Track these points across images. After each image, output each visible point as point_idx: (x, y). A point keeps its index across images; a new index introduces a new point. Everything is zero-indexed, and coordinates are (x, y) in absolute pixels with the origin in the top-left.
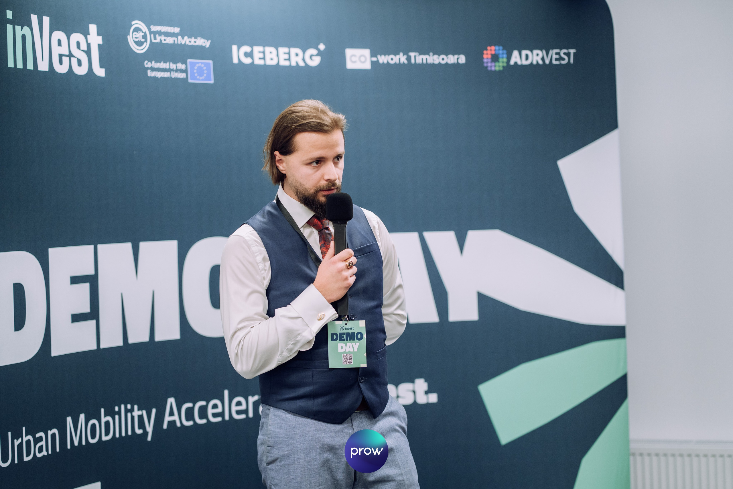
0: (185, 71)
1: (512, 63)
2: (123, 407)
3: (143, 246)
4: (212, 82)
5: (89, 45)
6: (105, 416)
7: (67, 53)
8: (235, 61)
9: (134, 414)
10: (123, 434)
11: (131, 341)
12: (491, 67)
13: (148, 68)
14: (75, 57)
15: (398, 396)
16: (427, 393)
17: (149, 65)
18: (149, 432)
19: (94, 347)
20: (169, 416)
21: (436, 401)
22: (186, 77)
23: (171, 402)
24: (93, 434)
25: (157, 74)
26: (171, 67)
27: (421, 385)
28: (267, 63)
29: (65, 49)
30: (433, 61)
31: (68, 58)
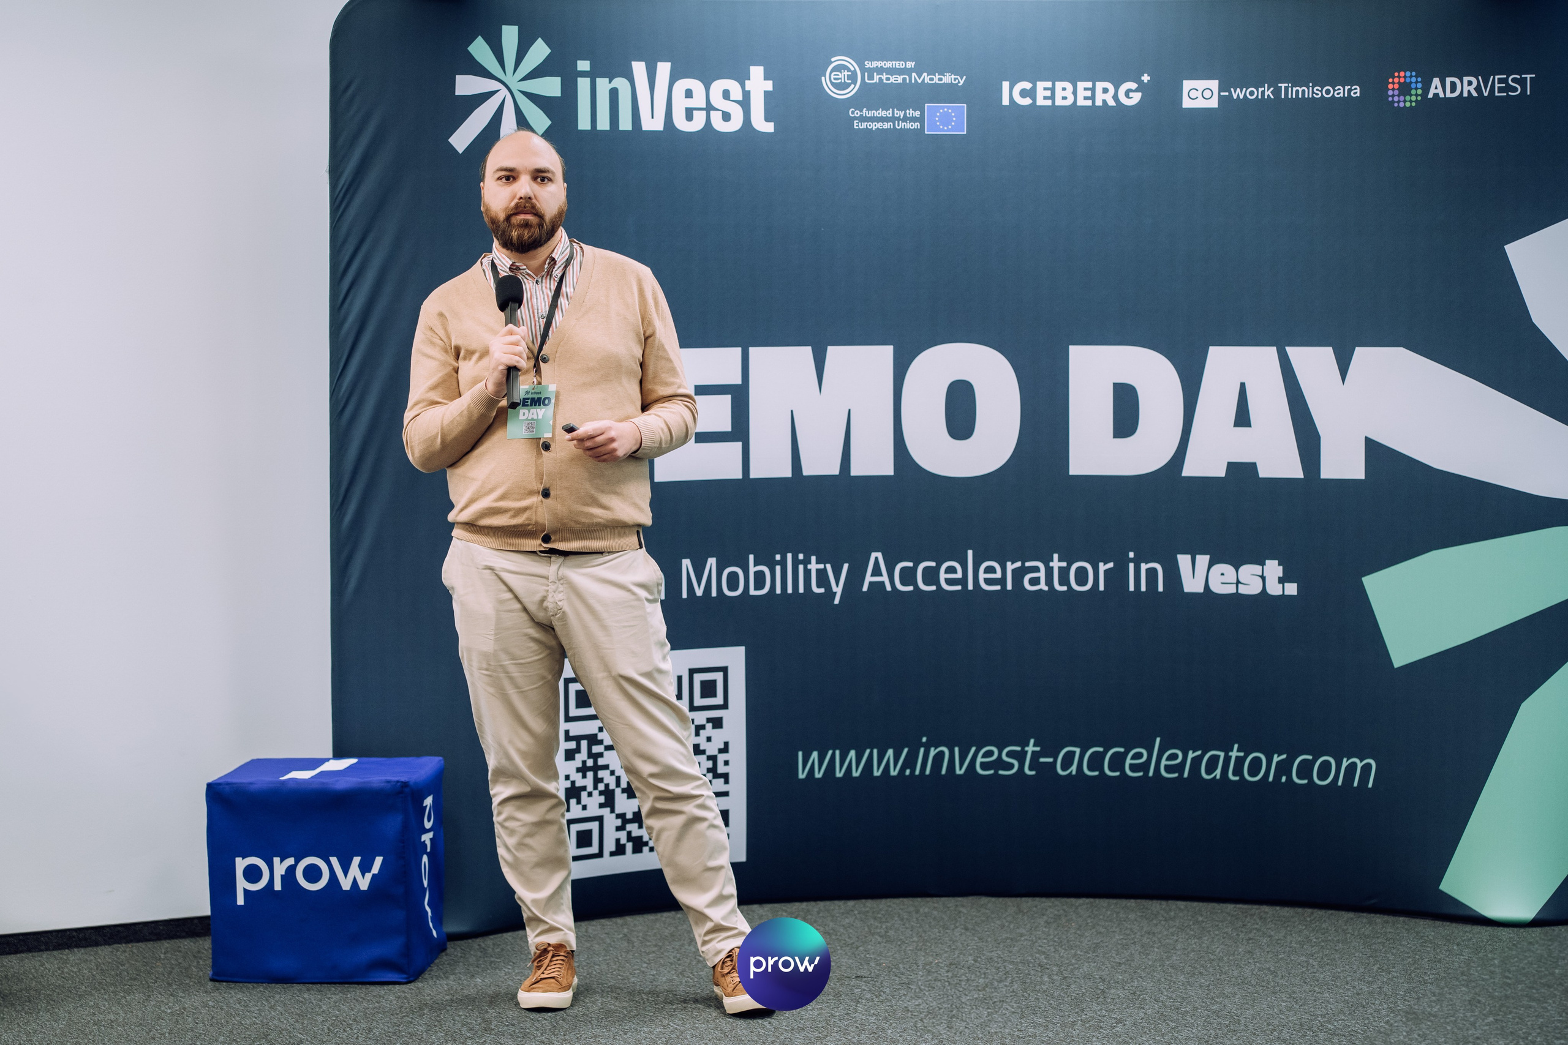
0: (920, 120)
1: (1430, 96)
2: (789, 556)
3: (832, 351)
4: (965, 133)
5: (747, 95)
6: (755, 566)
7: (704, 106)
8: (1006, 102)
9: (809, 567)
10: (790, 590)
11: (807, 471)
12: (1399, 102)
13: (855, 118)
14: (720, 110)
15: (1238, 582)
16: (1282, 581)
17: (857, 114)
18: (836, 593)
19: (739, 475)
20: (873, 575)
21: (1295, 593)
22: (919, 127)
23: (876, 559)
24: (733, 585)
25: (870, 125)
26: (896, 115)
27: (1273, 569)
28: (1057, 104)
29: (699, 100)
30: (1312, 95)
31: (705, 112)
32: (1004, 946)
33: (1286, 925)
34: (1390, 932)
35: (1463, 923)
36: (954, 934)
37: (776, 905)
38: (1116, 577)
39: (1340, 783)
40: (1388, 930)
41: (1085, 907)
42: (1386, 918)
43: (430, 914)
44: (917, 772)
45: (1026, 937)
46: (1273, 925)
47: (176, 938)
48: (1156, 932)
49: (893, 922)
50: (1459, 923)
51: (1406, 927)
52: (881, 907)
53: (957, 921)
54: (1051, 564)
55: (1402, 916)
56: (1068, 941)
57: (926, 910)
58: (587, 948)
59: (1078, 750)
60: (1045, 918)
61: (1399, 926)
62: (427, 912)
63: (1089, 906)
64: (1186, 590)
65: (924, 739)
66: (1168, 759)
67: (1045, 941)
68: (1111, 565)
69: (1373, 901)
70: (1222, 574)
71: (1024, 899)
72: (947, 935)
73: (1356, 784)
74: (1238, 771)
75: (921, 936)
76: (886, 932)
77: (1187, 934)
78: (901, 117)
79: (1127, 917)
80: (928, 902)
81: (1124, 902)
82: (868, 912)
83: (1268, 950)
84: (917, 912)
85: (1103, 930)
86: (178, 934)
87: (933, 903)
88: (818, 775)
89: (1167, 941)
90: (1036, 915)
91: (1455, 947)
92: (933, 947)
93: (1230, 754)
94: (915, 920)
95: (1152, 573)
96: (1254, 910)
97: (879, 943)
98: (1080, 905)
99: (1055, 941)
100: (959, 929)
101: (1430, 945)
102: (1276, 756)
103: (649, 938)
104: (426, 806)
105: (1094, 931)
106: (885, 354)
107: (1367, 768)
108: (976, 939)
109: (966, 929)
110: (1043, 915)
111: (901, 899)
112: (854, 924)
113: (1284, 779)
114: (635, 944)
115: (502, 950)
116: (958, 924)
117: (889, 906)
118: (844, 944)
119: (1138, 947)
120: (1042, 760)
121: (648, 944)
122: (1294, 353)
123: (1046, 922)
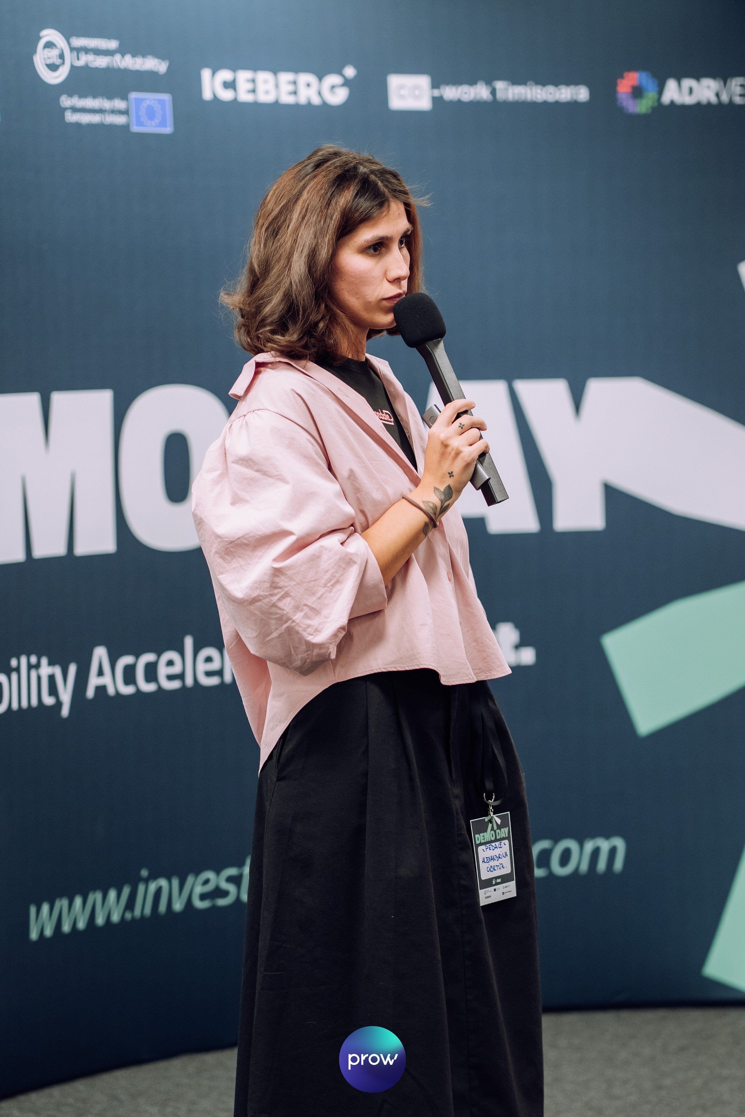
0: (125, 112)
1: (665, 100)
2: (23, 659)
4: (170, 131)
8: (207, 95)
9: (41, 672)
10: (24, 705)
11: (38, 554)
12: (630, 106)
13: (66, 108)
16: (516, 647)
17: (69, 102)
18: (64, 703)
20: (97, 677)
21: (532, 660)
22: (127, 122)
23: (100, 654)
25: (80, 118)
26: (103, 106)
27: (508, 633)
28: (259, 99)
30: (534, 97)
44: (137, 914)
65: (144, 873)
73: (600, 871)
78: (108, 109)
88: (48, 933)
106: (105, 401)
107: (613, 850)
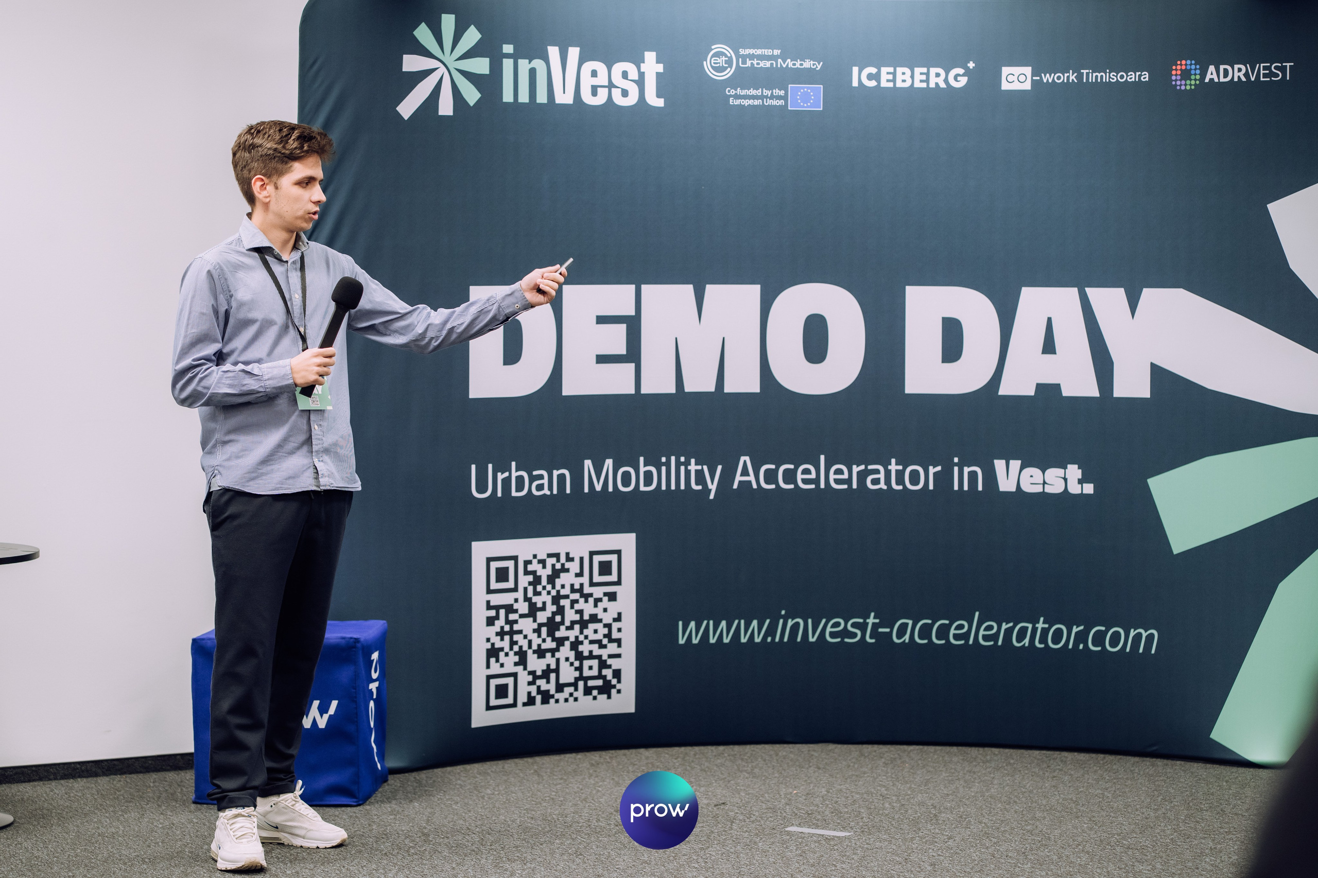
0: (784, 98)
1: (1207, 80)
3: (710, 289)
4: (821, 109)
5: (641, 74)
6: (645, 466)
7: (607, 84)
8: (855, 83)
11: (687, 389)
12: (1181, 85)
13: (731, 96)
14: (620, 88)
15: (1044, 483)
16: (1081, 482)
17: (733, 92)
18: (711, 490)
19: (631, 390)
20: (742, 475)
21: (1091, 492)
22: (783, 104)
23: (745, 462)
24: (626, 482)
25: (743, 102)
26: (764, 94)
27: (1074, 472)
28: (898, 85)
29: (602, 79)
30: (1109, 80)
31: (607, 89)
32: (851, 781)
33: (1083, 766)
34: (1170, 772)
35: (1230, 766)
36: (808, 772)
37: (660, 750)
38: (944, 479)
39: (1128, 650)
40: (1168, 771)
41: (915, 752)
42: (1165, 761)
43: (375, 750)
44: (777, 640)
45: (869, 774)
46: (1073, 767)
47: (162, 771)
48: (976, 771)
49: (757, 762)
50: (1227, 765)
51: (1183, 768)
52: (747, 751)
53: (810, 762)
54: (890, 467)
55: (1179, 760)
56: (904, 778)
57: (784, 753)
58: (504, 780)
59: (910, 622)
60: (883, 760)
61: (1178, 768)
62: (373, 749)
63: (919, 751)
64: (1002, 488)
65: (783, 612)
66: (985, 630)
67: (884, 777)
68: (939, 468)
69: (1155, 748)
70: (1031, 476)
71: (864, 746)
72: (803, 772)
73: (1141, 651)
74: (1043, 639)
75: (781, 773)
76: (752, 770)
77: (1003, 773)
78: (769, 96)
79: (951, 760)
80: (785, 748)
81: (948, 749)
82: (736, 755)
83: (1070, 785)
84: (777, 755)
85: (932, 769)
86: (164, 767)
87: (790, 748)
88: (695, 641)
89: (986, 778)
90: (875, 758)
91: (1224, 784)
92: (792, 781)
93: (1037, 625)
94: (775, 761)
95: (973, 475)
96: (1056, 755)
97: (747, 778)
98: (911, 751)
99: (893, 778)
100: (812, 768)
101: (1203, 782)
102: (1075, 627)
103: (555, 773)
104: (373, 660)
105: (924, 770)
106: (753, 291)
107: (1150, 638)
108: (827, 775)
109: (819, 768)
110: (882, 758)
111: (763, 745)
112: (725, 764)
113: (1081, 646)
114: (544, 778)
115: (434, 781)
116: (811, 764)
117: (754, 751)
118: (718, 778)
119: (962, 782)
120: (881, 630)
121: (555, 777)
122: (1092, 293)
123: (884, 763)
